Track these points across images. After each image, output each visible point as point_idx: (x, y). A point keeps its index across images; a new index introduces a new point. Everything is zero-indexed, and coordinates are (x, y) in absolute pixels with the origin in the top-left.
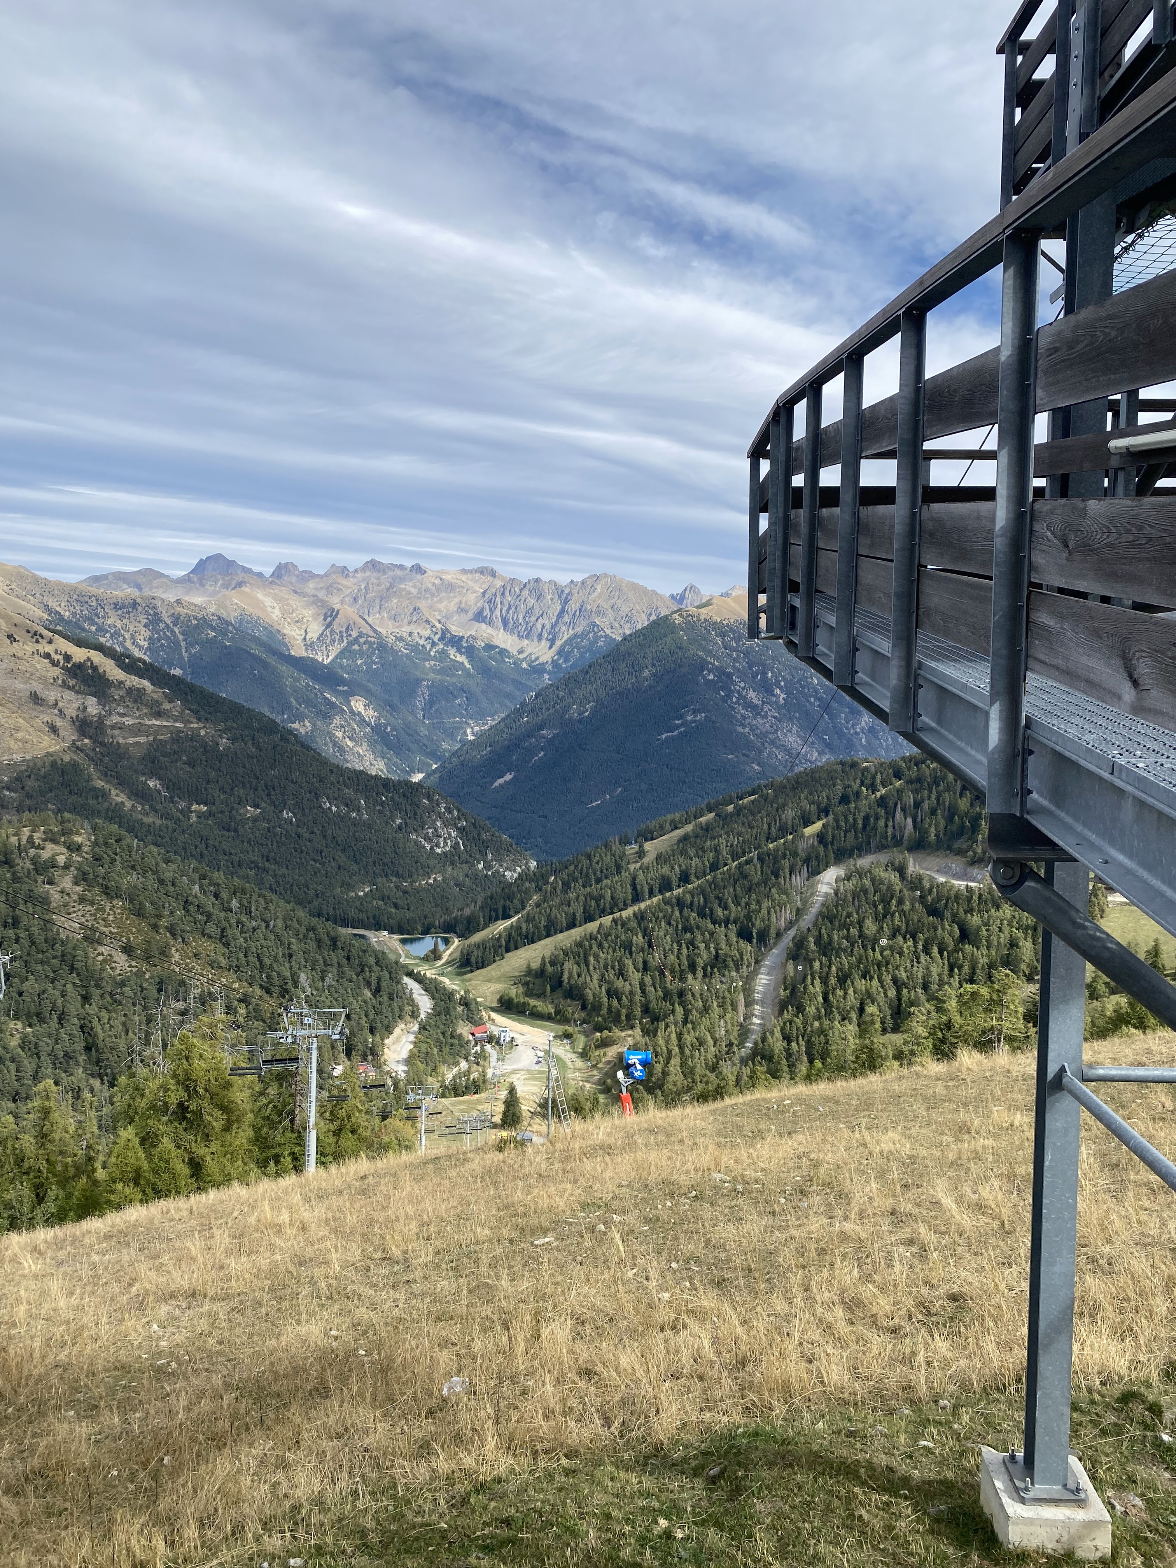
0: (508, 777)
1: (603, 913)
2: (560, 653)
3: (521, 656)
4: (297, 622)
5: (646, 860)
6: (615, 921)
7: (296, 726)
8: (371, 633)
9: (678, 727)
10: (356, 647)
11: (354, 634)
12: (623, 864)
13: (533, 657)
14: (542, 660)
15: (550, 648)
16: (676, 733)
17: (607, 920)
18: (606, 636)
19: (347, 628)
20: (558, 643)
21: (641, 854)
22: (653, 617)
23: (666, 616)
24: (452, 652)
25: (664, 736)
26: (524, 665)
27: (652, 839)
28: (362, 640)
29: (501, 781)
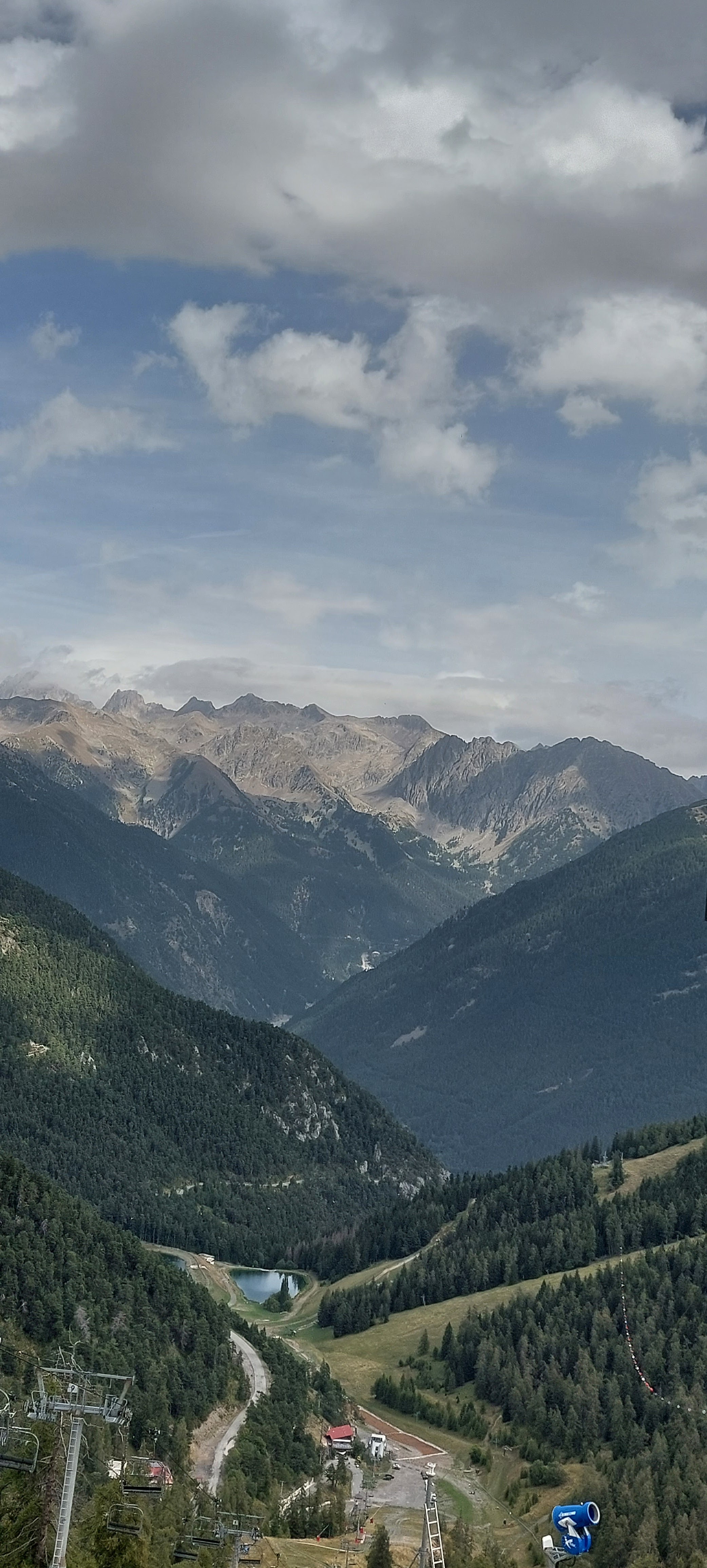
0: (417, 1033)
1: (550, 1267)
2: (512, 850)
3: (453, 851)
4: (133, 776)
5: (625, 1190)
6: (565, 1280)
7: (113, 927)
8: (236, 800)
9: (690, 981)
10: (212, 818)
11: (212, 799)
12: (587, 1190)
13: (471, 853)
14: (484, 859)
15: (498, 842)
16: (686, 991)
17: (555, 1280)
18: (586, 831)
19: (203, 791)
20: (511, 836)
21: (617, 1178)
22: (662, 809)
23: (683, 809)
24: (350, 836)
25: (665, 995)
26: (456, 865)
27: (636, 1156)
28: (222, 809)
29: (405, 1038)
